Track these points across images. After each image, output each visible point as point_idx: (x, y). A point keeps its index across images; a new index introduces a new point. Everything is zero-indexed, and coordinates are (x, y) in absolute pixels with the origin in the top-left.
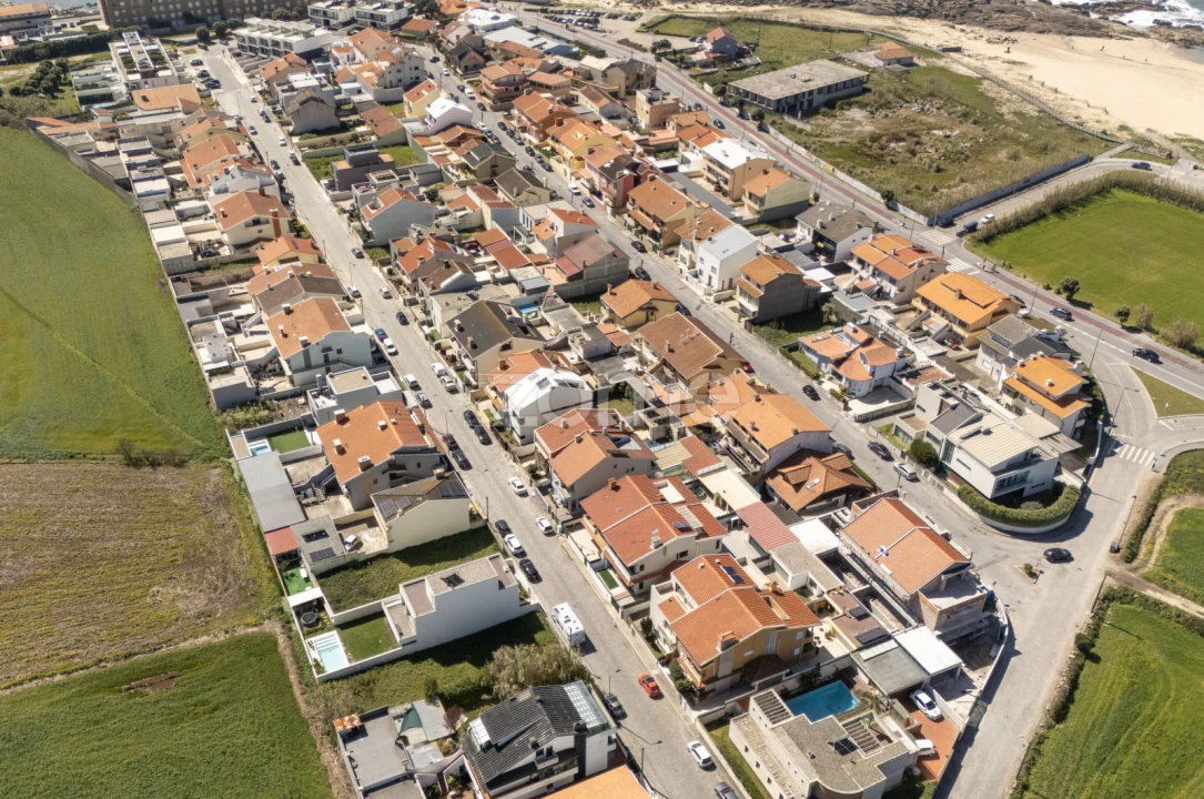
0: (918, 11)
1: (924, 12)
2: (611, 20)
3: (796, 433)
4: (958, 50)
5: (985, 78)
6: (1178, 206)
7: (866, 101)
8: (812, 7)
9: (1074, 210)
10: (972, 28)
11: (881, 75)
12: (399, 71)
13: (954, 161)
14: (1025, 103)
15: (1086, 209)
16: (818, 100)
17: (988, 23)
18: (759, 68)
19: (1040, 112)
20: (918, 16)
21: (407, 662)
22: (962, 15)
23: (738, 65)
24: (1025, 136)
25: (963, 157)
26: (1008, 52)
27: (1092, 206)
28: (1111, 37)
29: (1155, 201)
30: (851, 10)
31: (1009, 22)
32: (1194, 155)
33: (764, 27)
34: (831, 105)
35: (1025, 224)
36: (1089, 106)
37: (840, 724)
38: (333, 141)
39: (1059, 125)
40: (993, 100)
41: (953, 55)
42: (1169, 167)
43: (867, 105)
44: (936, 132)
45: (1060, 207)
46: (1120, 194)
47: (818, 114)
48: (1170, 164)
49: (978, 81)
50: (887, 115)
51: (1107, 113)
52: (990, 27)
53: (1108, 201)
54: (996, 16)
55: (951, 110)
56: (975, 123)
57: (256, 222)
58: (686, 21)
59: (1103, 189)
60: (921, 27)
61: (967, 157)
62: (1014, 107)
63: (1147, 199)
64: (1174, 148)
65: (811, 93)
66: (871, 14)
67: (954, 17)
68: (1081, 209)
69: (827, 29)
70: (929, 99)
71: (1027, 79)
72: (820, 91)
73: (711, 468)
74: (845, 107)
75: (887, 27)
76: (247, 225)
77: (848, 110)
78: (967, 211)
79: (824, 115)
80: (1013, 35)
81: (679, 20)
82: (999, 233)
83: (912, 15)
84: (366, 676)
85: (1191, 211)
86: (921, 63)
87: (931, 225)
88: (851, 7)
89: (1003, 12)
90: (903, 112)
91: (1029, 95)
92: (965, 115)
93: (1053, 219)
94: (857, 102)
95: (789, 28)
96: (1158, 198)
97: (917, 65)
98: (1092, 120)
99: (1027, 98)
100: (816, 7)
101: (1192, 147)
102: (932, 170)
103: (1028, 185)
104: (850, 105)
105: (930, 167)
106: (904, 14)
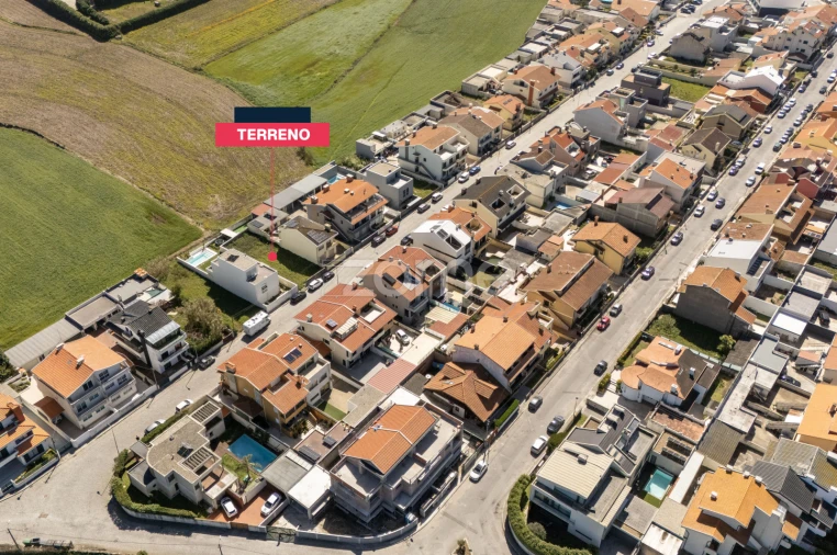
3: (477, 348)
12: (789, 40)
21: (204, 281)
37: (203, 446)
38: (676, 67)
57: (522, 84)
73: (435, 333)
76: (515, 83)
84: (188, 272)
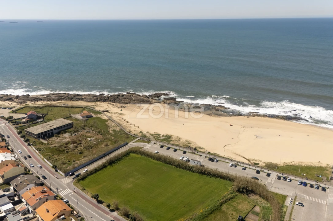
0: (103, 100)
1: (104, 100)
2: (3, 110)
4: (107, 111)
5: (110, 120)
6: (146, 157)
7: (71, 131)
8: (73, 100)
9: (116, 163)
10: (116, 104)
11: (80, 121)
13: (87, 149)
14: (117, 127)
15: (121, 161)
16: (55, 132)
17: (121, 102)
18: (42, 122)
19: (120, 129)
20: (103, 101)
22: (114, 100)
23: (36, 122)
24: (113, 138)
25: (90, 147)
26: (121, 110)
27: (122, 160)
28: (151, 104)
29: (141, 156)
30: (83, 101)
31: (126, 102)
32: (156, 139)
33: (53, 108)
34: (59, 133)
35: (98, 171)
36: (135, 126)
39: (124, 133)
40: (109, 126)
41: (105, 113)
42: (148, 144)
43: (71, 132)
44: (88, 139)
45: (111, 163)
46: (132, 155)
47: (54, 136)
48: (148, 143)
49: (107, 121)
50: (76, 135)
51: (139, 128)
52: (121, 103)
53: (128, 158)
54: (123, 100)
55: (96, 131)
56: (101, 134)
58: (30, 108)
59: (127, 154)
60: (101, 104)
61: (92, 147)
62: (114, 128)
63: (139, 156)
64: (151, 137)
65: (52, 130)
66: (89, 101)
67: (112, 101)
68: (118, 162)
69: (72, 107)
70: (91, 128)
71: (121, 119)
72: (55, 129)
74: (64, 133)
75: (92, 106)
77: (65, 134)
78: (81, 168)
79: (56, 136)
80: (126, 105)
81: (28, 108)
82: (88, 176)
83: (101, 101)
85: (149, 158)
86: (94, 116)
87: (66, 176)
88: (84, 100)
89: (125, 99)
90: (82, 133)
91: (119, 124)
92: (99, 132)
93: (109, 167)
94: (68, 131)
95: (61, 108)
96: (142, 155)
97: (93, 117)
98: (134, 130)
99: (119, 125)
100: (74, 100)
101: (156, 137)
102: (78, 153)
103: (105, 155)
104: (66, 132)
105: (78, 152)
106: (99, 101)
